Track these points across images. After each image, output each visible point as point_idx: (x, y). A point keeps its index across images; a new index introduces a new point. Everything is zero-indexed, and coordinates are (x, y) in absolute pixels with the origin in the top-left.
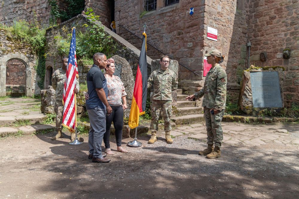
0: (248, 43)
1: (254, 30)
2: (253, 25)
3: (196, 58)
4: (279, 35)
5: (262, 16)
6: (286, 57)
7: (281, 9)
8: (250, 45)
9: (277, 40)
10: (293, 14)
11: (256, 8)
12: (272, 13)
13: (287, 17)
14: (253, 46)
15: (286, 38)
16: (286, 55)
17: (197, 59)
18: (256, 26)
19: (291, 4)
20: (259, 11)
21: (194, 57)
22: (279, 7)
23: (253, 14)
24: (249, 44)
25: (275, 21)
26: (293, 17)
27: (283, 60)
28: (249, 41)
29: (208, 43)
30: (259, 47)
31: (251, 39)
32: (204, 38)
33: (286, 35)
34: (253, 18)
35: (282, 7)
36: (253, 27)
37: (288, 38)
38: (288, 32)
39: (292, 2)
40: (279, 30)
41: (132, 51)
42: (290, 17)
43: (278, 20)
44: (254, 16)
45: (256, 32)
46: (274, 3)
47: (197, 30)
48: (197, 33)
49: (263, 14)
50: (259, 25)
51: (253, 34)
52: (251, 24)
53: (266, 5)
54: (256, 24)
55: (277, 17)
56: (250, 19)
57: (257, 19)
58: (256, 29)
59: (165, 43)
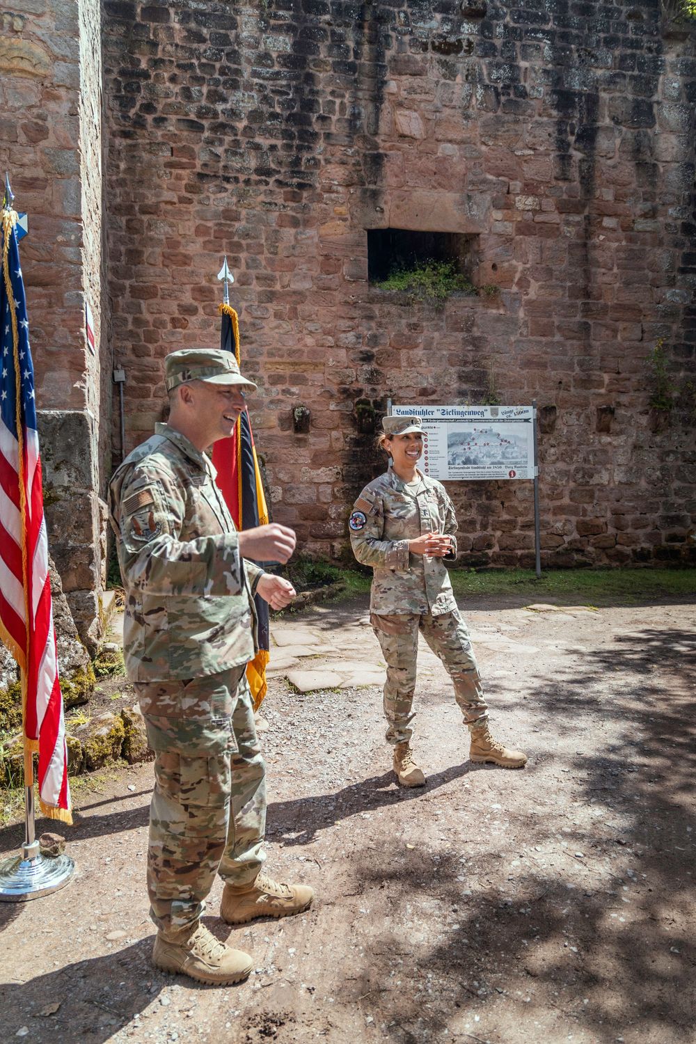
0: (116, 372)
1: (132, 334)
2: (130, 318)
5: (154, 295)
7: (211, 291)
8: (124, 379)
11: (133, 267)
12: (187, 298)
14: (133, 383)
18: (138, 322)
20: (144, 279)
22: (204, 283)
23: (127, 283)
24: (120, 376)
25: (194, 320)
26: (245, 323)
28: (119, 366)
30: (153, 388)
31: (124, 359)
34: (127, 294)
35: (213, 285)
36: (130, 323)
43: (204, 321)
44: (128, 290)
45: (140, 340)
46: (189, 268)
47: (50, 303)
48: (49, 317)
49: (160, 293)
50: (148, 322)
51: (129, 344)
52: (120, 313)
53: (167, 266)
54: (138, 315)
55: (201, 311)
56: (117, 296)
57: (142, 301)
58: (141, 331)
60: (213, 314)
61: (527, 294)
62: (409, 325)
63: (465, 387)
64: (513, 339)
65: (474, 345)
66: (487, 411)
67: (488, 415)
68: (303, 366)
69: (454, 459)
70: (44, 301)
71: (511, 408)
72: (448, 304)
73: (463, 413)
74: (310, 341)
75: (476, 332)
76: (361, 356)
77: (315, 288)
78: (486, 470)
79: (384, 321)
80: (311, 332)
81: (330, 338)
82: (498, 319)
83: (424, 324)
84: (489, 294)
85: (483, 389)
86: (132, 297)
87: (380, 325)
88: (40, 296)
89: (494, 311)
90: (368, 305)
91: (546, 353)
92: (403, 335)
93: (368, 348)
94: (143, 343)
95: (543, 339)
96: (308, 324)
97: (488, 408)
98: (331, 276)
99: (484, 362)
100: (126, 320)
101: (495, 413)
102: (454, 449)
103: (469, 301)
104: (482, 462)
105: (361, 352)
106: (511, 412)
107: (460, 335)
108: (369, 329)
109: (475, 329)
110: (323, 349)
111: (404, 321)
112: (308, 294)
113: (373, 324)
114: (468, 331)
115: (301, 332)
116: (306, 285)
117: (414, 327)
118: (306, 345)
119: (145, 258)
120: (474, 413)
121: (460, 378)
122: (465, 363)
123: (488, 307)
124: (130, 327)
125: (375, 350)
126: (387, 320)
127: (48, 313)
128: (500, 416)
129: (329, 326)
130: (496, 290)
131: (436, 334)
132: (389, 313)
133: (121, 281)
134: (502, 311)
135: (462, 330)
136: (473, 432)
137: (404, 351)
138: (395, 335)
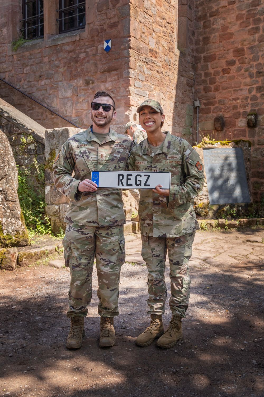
0: (195, 102)
1: (204, 81)
2: (203, 73)
3: (118, 126)
4: (241, 90)
5: (215, 59)
6: (252, 125)
7: (243, 50)
8: (199, 105)
9: (238, 99)
10: (259, 59)
11: (205, 46)
12: (230, 57)
13: (252, 63)
14: (203, 106)
15: (250, 96)
16: (251, 123)
17: (120, 127)
18: (207, 75)
19: (257, 43)
20: (210, 51)
21: (115, 124)
22: (240, 46)
23: (202, 55)
24: (197, 104)
25: (233, 68)
26: (260, 64)
27: (247, 129)
28: (197, 99)
29: (137, 100)
30: (212, 108)
31: (199, 95)
32: (131, 92)
33: (250, 91)
34: (202, 60)
35: (244, 47)
36: (203, 76)
37: (254, 95)
38: (253, 86)
39: (258, 41)
40: (241, 83)
41: (7, 112)
42: (255, 63)
43: (239, 67)
44: (203, 59)
45: (207, 84)
46: (232, 40)
47: (118, 78)
48: (118, 84)
49: (217, 57)
50: (211, 73)
51: (202, 87)
52: (199, 72)
53: (221, 42)
54: (207, 71)
55: (237, 62)
56: (197, 63)
57: (209, 63)
58: (208, 79)
59: (62, 98)
60: (243, 62)
70: (116, 77)
86: (204, 62)
94: (208, 85)
100: (201, 75)
119: (211, 41)
124: (203, 78)
127: (118, 82)
133: (199, 55)
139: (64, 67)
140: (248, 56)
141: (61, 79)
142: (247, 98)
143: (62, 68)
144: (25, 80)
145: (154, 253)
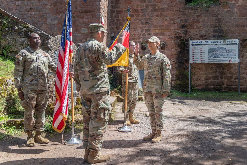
0: (112, 34)
1: (116, 24)
2: (116, 19)
4: (137, 30)
5: (122, 12)
6: (144, 48)
7: (138, 10)
8: (114, 36)
9: (136, 34)
10: (146, 15)
11: (117, 5)
13: (142, 17)
15: (142, 33)
18: (118, 20)
19: (145, 8)
20: (120, 8)
22: (136, 8)
23: (115, 9)
26: (147, 18)
27: (141, 50)
28: (113, 32)
31: (114, 30)
33: (142, 31)
35: (138, 8)
37: (144, 33)
38: (143, 29)
39: (145, 7)
40: (137, 27)
42: (144, 18)
43: (136, 19)
44: (115, 11)
45: (118, 25)
46: (132, 4)
47: (92, 17)
48: (92, 20)
49: (124, 12)
50: (120, 20)
51: (115, 26)
52: (113, 18)
53: (126, 4)
54: (118, 18)
55: (135, 16)
56: (112, 13)
57: (119, 14)
58: (118, 22)
59: (49, 25)
60: (138, 16)
61: (238, 3)
62: (197, 16)
63: (215, 34)
64: (232, 18)
65: (219, 21)
66: (222, 41)
67: (222, 43)
68: (164, 30)
69: (210, 57)
70: (91, 16)
71: (230, 40)
72: (210, 9)
73: (213, 42)
74: (166, 22)
75: (220, 17)
76: (182, 26)
77: (168, 7)
78: (221, 60)
79: (189, 15)
80: (166, 20)
81: (172, 21)
82: (227, 12)
83: (202, 15)
84: (224, 4)
85: (221, 35)
86: (116, 13)
87: (188, 16)
88: (90, 15)
89: (226, 10)
90: (184, 11)
91: (244, 22)
92: (195, 19)
93: (184, 24)
94: (119, 26)
95: (243, 17)
96: (165, 18)
97: (222, 40)
98: (173, 3)
99: (222, 26)
100: (114, 20)
101: (224, 42)
102: (210, 54)
103: (217, 7)
104: (220, 57)
105: (182, 25)
106: (230, 41)
107: (214, 18)
108: (184, 18)
109: (219, 16)
110: (170, 24)
111: (195, 15)
112: (166, 8)
113: (186, 16)
114: (217, 16)
115: (163, 20)
116: (165, 6)
117: (199, 16)
118: (165, 24)
119: (120, 3)
120: (217, 42)
121: (214, 31)
122: (216, 27)
123: (224, 8)
124: (116, 21)
125: (186, 24)
126: (190, 15)
127: (92, 19)
128: (226, 43)
129: (172, 18)
130: (227, 3)
131: (206, 18)
132: (191, 13)
133: (114, 9)
134: (229, 10)
135: (215, 16)
136: (217, 48)
137: (196, 24)
138: (193, 19)
139: (51, 5)
140: (141, 14)
141: (49, 13)
142: (140, 35)
143: (50, 6)
144: (16, 10)
145: (149, 103)
